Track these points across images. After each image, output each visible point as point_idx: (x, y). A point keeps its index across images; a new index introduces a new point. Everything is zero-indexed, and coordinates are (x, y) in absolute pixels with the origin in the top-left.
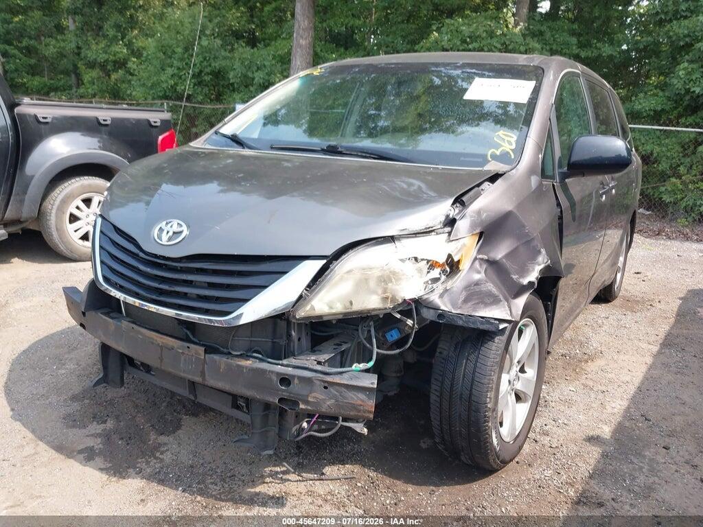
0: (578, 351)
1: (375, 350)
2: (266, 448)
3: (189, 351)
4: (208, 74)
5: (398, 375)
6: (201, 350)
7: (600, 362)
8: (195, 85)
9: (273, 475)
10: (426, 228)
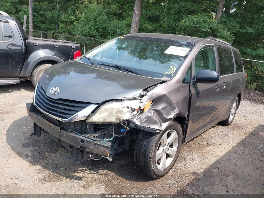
0: (205, 142)
1: (114, 135)
2: (77, 161)
3: (56, 128)
4: (101, 28)
5: (129, 143)
6: (59, 128)
7: (212, 147)
8: (96, 32)
9: (82, 170)
10: (132, 98)
